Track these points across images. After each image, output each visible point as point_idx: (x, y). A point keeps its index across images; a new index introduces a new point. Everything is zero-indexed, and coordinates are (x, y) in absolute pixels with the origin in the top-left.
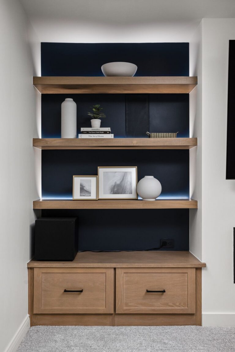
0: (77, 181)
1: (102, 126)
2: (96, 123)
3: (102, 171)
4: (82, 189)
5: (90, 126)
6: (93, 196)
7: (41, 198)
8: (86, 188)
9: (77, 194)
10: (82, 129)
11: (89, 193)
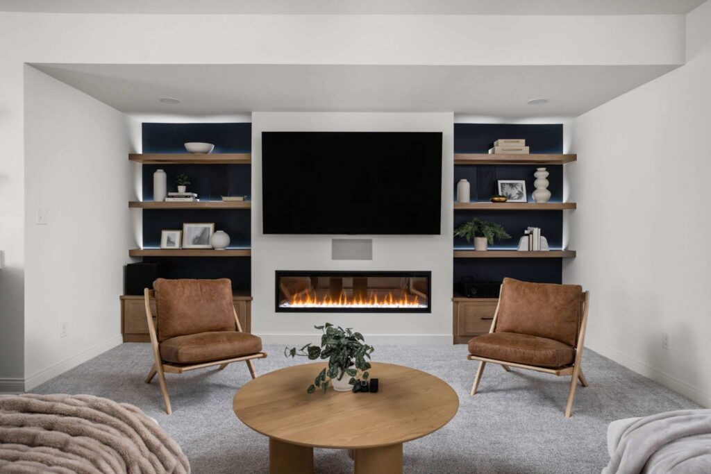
0: (165, 234)
1: (187, 191)
2: (182, 189)
3: (186, 226)
4: (169, 241)
5: (177, 191)
6: (177, 246)
7: (142, 247)
8: (172, 240)
9: (164, 245)
10: (170, 194)
11: (174, 243)
